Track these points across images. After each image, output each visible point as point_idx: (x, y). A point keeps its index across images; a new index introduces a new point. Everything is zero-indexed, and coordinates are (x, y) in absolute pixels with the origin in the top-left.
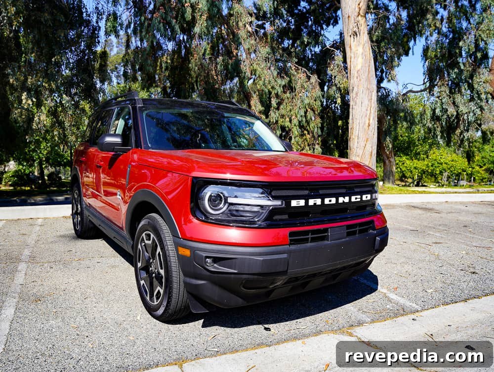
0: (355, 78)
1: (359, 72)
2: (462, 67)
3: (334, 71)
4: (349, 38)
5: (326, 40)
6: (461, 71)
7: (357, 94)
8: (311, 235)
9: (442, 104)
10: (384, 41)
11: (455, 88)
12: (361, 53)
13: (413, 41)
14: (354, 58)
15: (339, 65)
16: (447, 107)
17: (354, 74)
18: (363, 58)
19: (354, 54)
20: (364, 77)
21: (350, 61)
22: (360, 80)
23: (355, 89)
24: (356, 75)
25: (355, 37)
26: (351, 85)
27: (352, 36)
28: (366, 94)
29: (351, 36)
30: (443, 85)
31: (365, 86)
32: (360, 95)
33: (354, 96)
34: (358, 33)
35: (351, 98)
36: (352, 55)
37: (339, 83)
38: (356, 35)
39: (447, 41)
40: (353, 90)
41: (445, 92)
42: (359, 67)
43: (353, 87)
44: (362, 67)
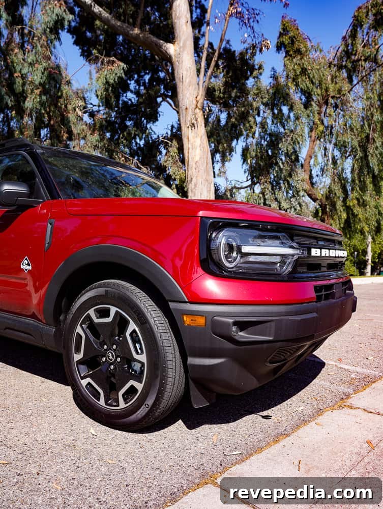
0: (194, 169)
1: (197, 163)
2: (282, 167)
3: (168, 162)
4: (186, 129)
5: (153, 133)
6: (281, 170)
7: (195, 185)
8: (325, 291)
9: (265, 200)
10: (213, 137)
11: (275, 186)
12: (199, 145)
13: (235, 140)
14: (192, 149)
15: (173, 157)
16: (270, 203)
17: (193, 165)
18: (201, 150)
19: (192, 146)
20: (202, 168)
21: (188, 153)
22: (199, 171)
23: (194, 180)
24: (194, 166)
25: (193, 129)
26: (189, 176)
27: (190, 127)
28: (205, 185)
29: (188, 127)
30: (266, 182)
31: (204, 178)
32: (200, 186)
33: (193, 187)
34: (195, 125)
35: (190, 190)
36: (190, 146)
37: (174, 174)
38: (194, 126)
39: (266, 143)
40: (191, 181)
41: (268, 189)
42: (197, 158)
43: (192, 179)
44: (200, 158)
